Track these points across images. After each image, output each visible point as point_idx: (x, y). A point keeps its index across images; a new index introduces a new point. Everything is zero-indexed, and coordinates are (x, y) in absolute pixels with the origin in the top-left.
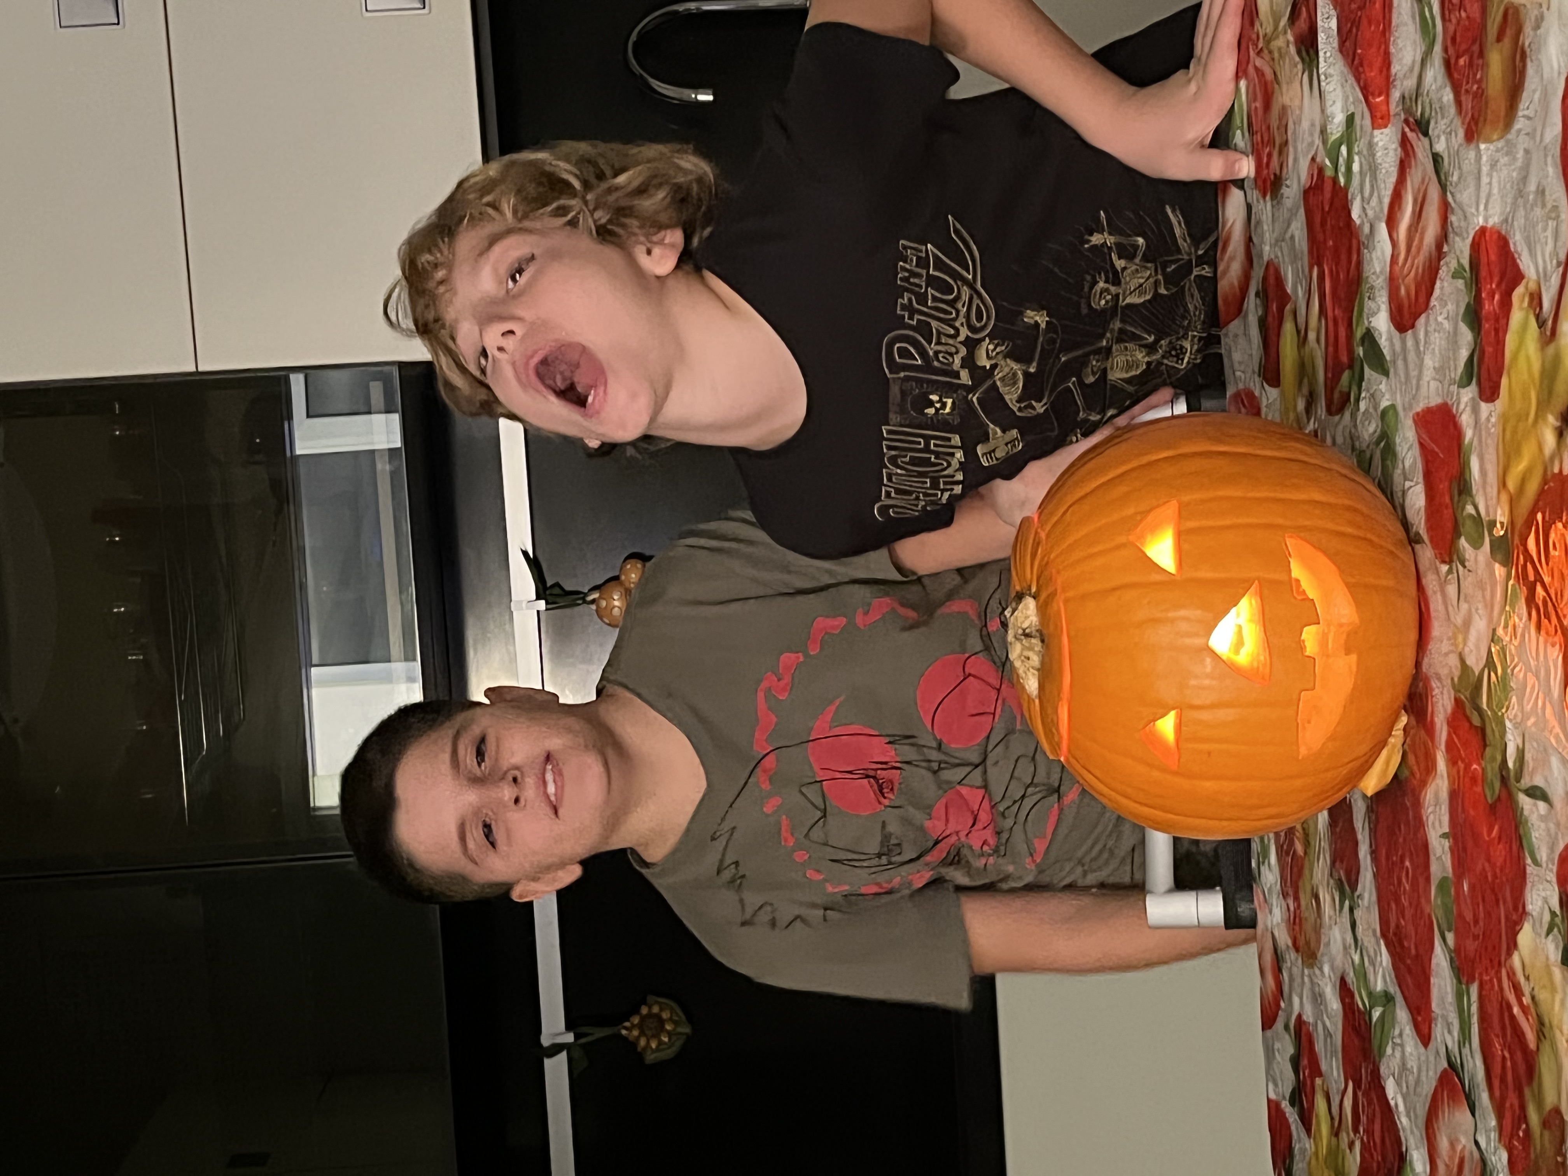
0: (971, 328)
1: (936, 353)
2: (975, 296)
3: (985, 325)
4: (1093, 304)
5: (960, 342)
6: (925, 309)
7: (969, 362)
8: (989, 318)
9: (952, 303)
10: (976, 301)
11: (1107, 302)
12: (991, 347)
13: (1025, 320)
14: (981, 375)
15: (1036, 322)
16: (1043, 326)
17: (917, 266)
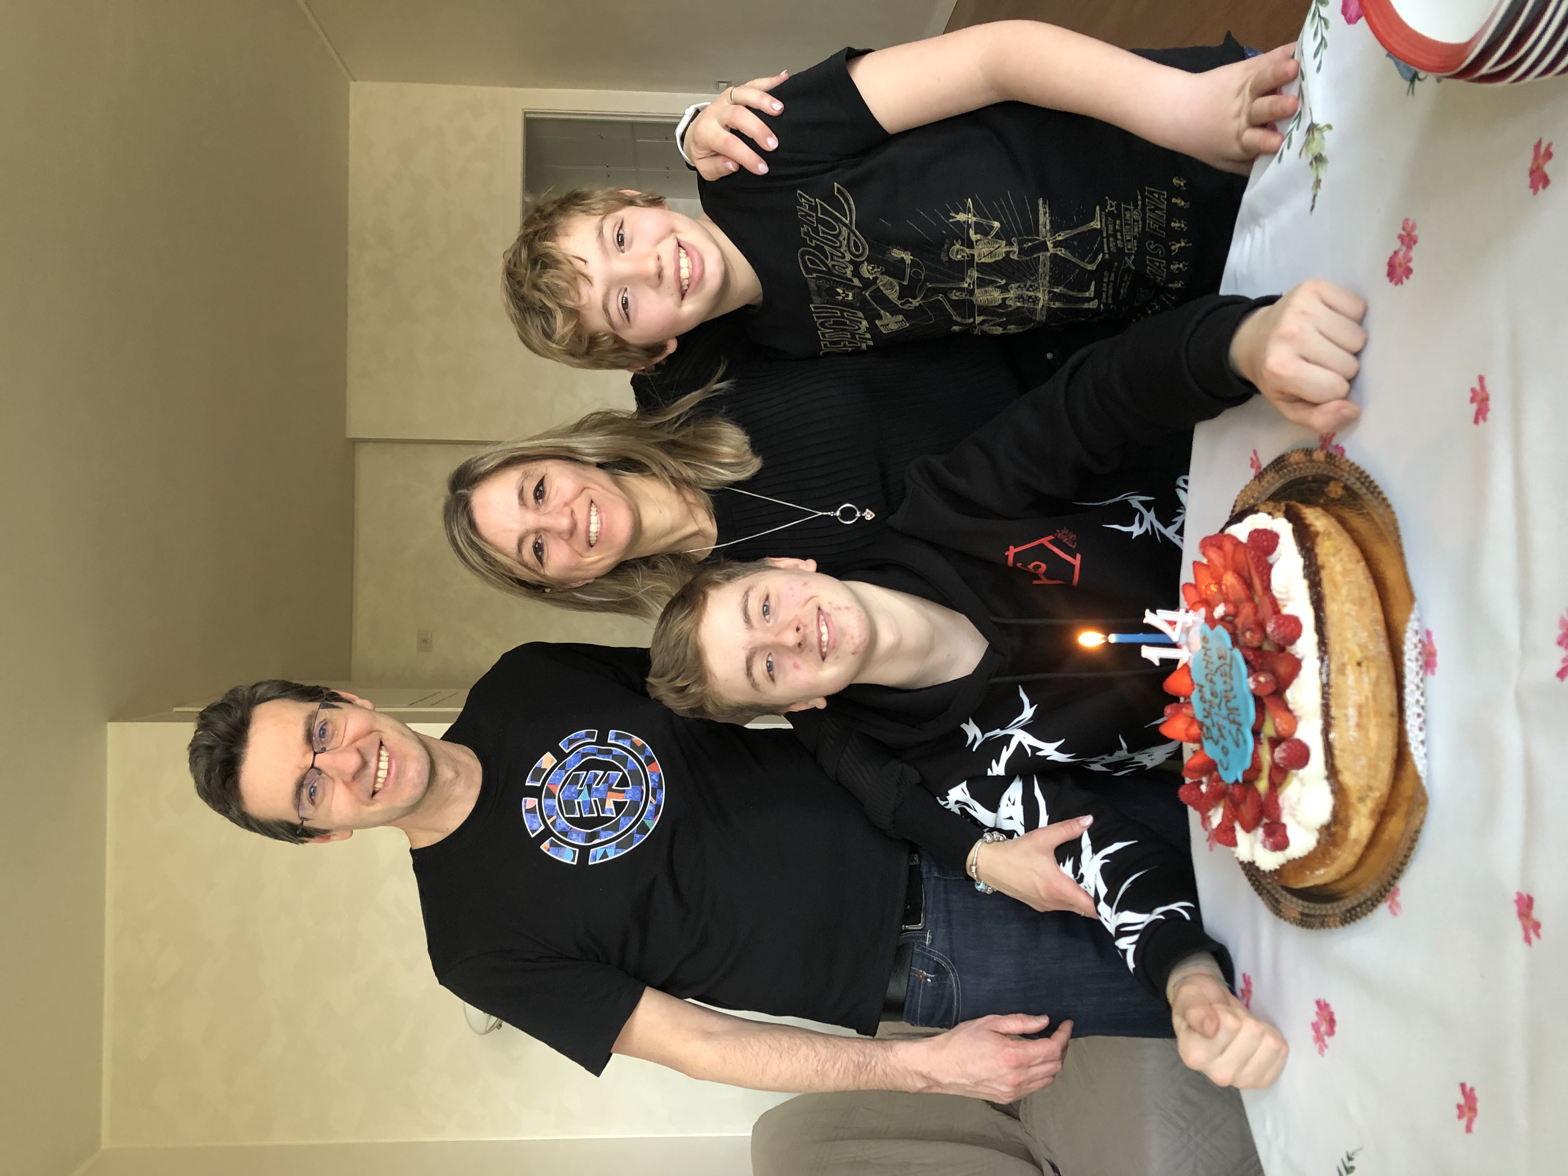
0: (851, 253)
1: (834, 266)
2: (852, 234)
3: (863, 253)
4: (950, 255)
5: (848, 262)
6: (817, 237)
7: (856, 273)
8: (864, 248)
9: (837, 236)
10: (853, 238)
11: (963, 257)
12: (870, 268)
13: (893, 254)
14: (867, 283)
15: (902, 258)
16: (908, 261)
17: (809, 210)
